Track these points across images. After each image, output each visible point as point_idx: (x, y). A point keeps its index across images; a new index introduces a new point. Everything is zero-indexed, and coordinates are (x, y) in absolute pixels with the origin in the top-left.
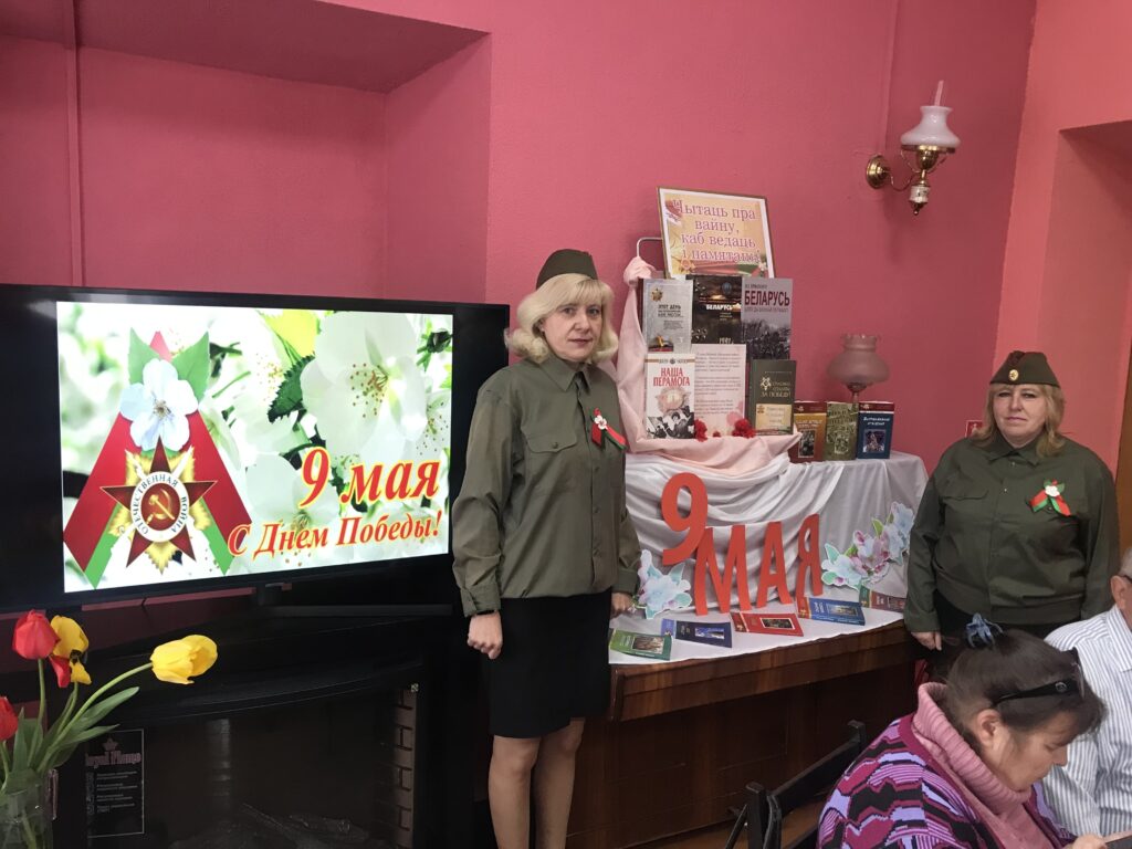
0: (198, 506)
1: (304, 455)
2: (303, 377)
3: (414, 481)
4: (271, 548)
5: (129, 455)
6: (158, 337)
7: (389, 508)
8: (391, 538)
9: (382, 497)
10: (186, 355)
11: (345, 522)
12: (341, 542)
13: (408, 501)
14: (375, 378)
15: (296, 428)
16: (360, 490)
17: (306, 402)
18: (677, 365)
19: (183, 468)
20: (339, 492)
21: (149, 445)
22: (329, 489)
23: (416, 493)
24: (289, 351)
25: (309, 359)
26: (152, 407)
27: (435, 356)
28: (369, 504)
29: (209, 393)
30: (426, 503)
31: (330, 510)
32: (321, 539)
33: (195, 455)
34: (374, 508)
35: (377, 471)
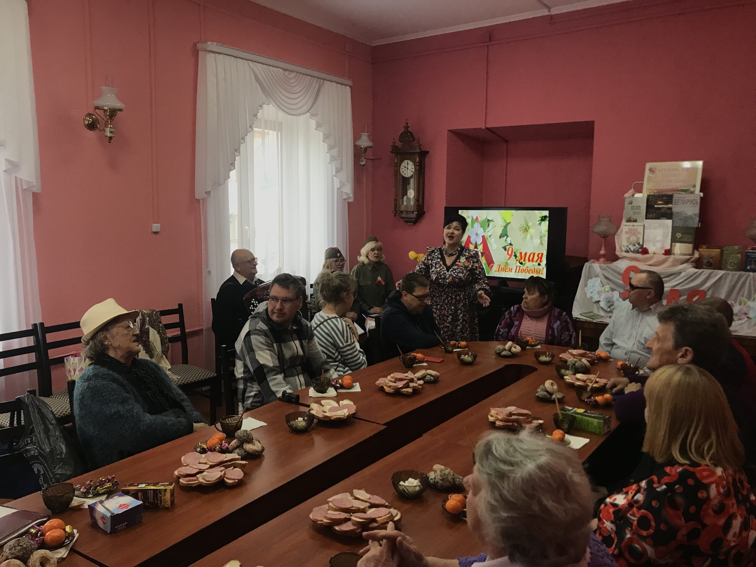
0: (483, 257)
1: (507, 248)
2: (508, 228)
3: (536, 258)
4: (499, 271)
5: (470, 244)
6: (477, 218)
7: (528, 264)
8: (529, 273)
9: (527, 261)
10: (482, 222)
11: (517, 267)
12: (516, 272)
13: (534, 263)
14: (526, 228)
15: (506, 240)
16: (521, 258)
17: (508, 234)
18: (635, 227)
19: (480, 248)
20: (516, 258)
21: (474, 243)
22: (513, 257)
23: (536, 261)
24: (505, 221)
25: (510, 223)
26: (475, 234)
27: (543, 222)
28: (523, 262)
29: (487, 231)
30: (539, 264)
31: (513, 263)
32: (511, 270)
33: (483, 246)
34: (524, 264)
35: (526, 254)
